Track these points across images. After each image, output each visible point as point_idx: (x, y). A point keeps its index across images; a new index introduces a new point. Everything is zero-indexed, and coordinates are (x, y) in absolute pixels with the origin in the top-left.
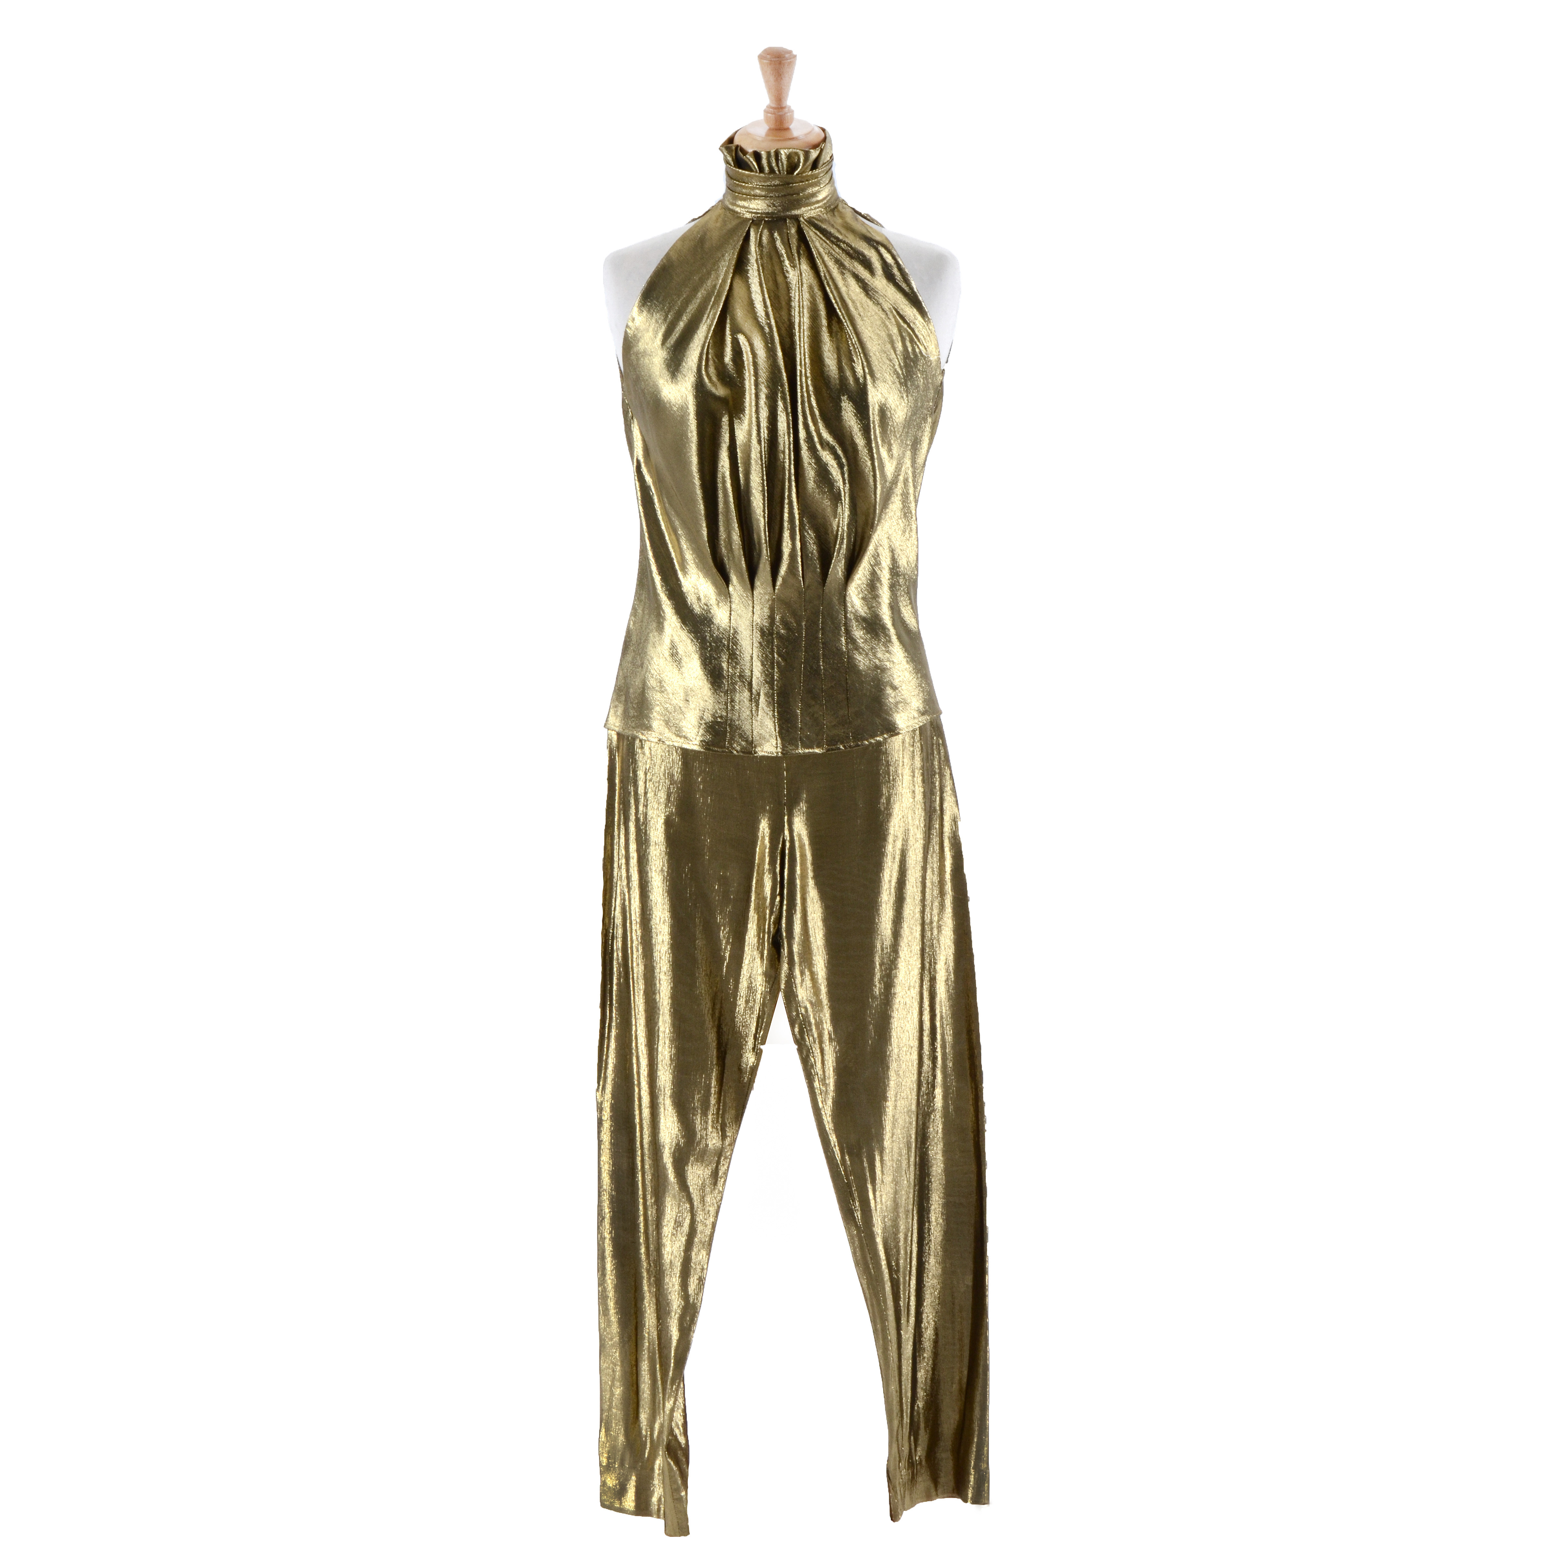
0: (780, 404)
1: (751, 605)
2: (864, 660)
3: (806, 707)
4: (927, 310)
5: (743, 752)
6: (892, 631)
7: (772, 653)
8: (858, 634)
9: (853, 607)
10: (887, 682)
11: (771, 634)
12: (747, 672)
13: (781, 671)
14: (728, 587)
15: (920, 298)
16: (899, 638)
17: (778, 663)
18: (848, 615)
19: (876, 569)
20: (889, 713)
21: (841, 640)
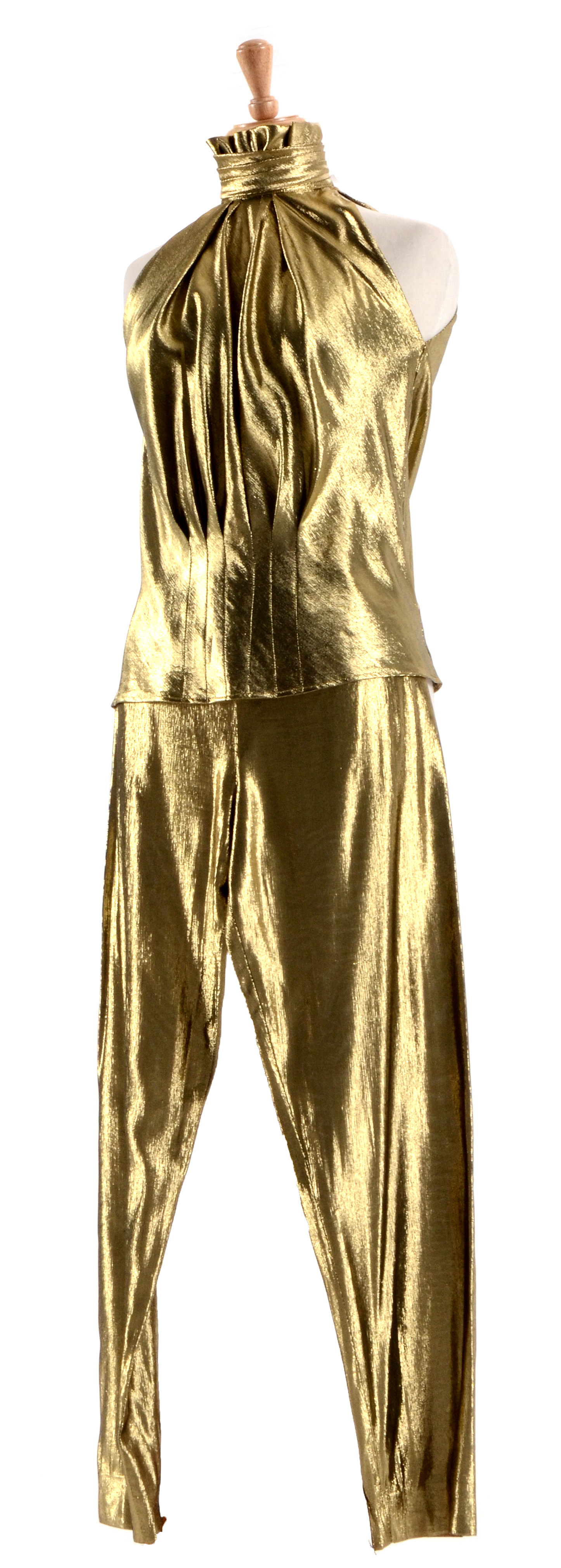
0: (223, 349)
1: (206, 554)
2: (314, 603)
3: (256, 650)
4: (389, 267)
5: (197, 700)
6: (349, 578)
7: (223, 599)
8: (310, 578)
9: (305, 552)
10: (341, 627)
11: (223, 580)
12: (202, 621)
13: (232, 617)
14: (188, 539)
15: (382, 255)
16: (357, 585)
17: (228, 608)
18: (300, 560)
19: (335, 518)
20: (342, 658)
21: (291, 584)
